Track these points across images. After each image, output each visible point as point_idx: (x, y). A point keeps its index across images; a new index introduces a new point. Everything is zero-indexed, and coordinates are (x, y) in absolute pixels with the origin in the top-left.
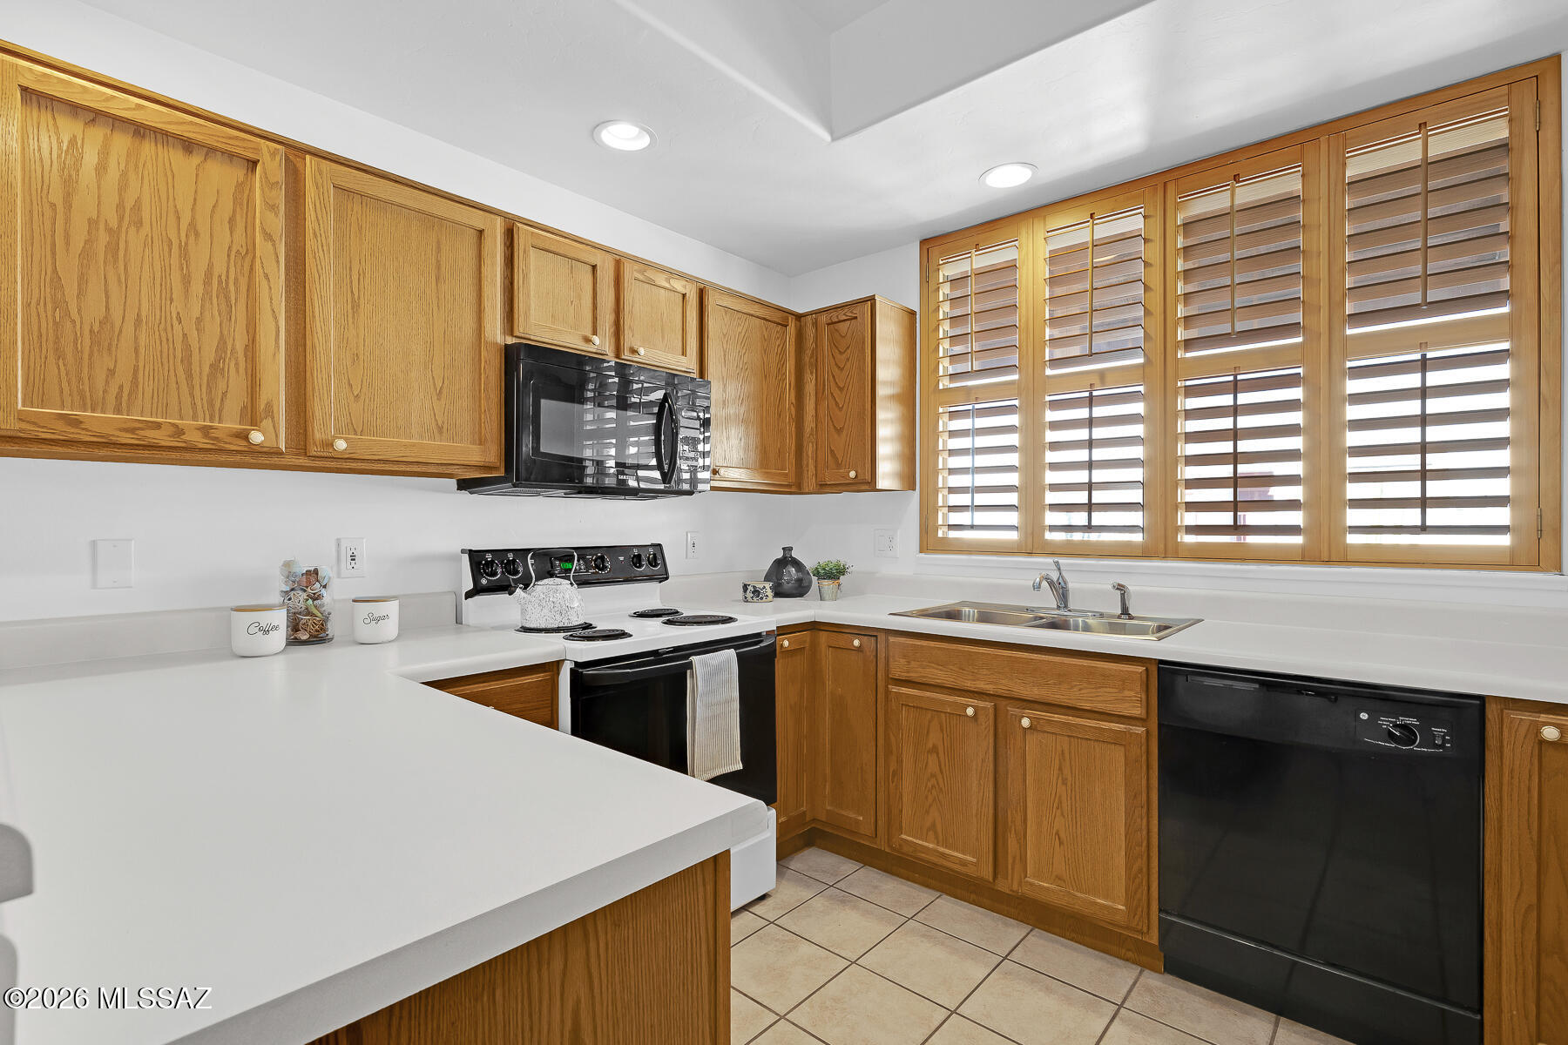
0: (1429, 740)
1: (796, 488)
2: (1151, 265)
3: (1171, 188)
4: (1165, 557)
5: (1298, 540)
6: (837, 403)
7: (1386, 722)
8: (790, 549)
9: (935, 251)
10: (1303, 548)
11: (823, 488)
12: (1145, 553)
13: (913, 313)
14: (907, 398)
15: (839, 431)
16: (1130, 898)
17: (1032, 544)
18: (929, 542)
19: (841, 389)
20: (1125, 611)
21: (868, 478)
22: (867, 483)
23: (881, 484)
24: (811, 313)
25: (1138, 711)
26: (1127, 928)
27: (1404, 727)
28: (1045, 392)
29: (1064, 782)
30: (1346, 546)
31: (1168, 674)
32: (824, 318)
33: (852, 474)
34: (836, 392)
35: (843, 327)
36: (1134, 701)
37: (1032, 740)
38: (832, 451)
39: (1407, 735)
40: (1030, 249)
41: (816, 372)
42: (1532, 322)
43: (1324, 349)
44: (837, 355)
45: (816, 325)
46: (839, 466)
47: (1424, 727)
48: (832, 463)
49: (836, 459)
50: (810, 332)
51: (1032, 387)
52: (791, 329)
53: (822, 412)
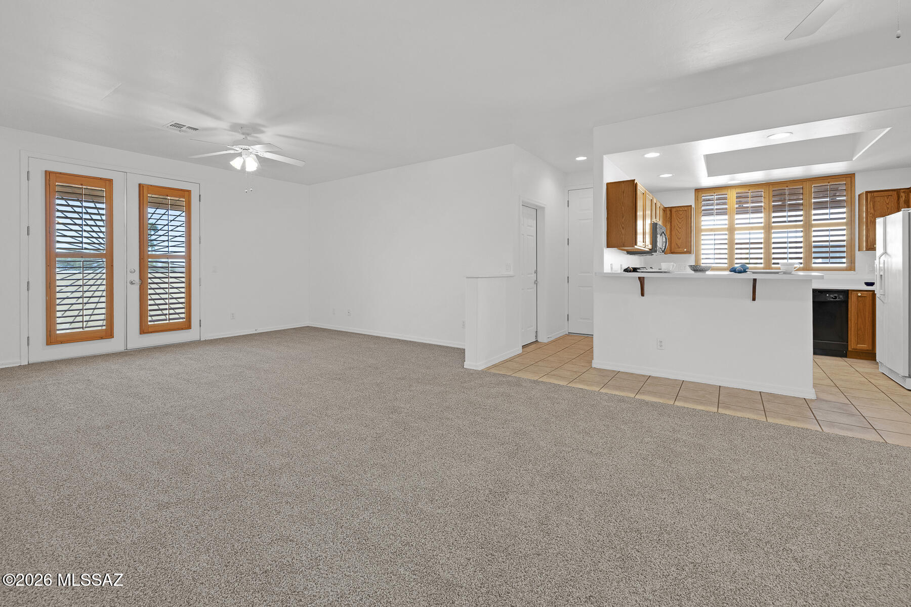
0: (839, 298)
3: (771, 186)
6: (678, 231)
7: (832, 296)
9: (701, 193)
10: (803, 267)
11: (672, 253)
13: (695, 208)
19: (680, 228)
21: (689, 251)
24: (669, 208)
27: (835, 296)
28: (735, 231)
30: (813, 267)
32: (675, 209)
33: (685, 250)
34: (678, 229)
35: (681, 213)
38: (677, 244)
39: (836, 298)
40: (732, 195)
41: (671, 223)
42: (850, 223)
43: (807, 226)
44: (679, 220)
45: (671, 211)
46: (679, 248)
47: (839, 296)
48: (676, 247)
49: (678, 246)
50: (668, 212)
51: (731, 230)
52: (665, 212)
53: (673, 233)
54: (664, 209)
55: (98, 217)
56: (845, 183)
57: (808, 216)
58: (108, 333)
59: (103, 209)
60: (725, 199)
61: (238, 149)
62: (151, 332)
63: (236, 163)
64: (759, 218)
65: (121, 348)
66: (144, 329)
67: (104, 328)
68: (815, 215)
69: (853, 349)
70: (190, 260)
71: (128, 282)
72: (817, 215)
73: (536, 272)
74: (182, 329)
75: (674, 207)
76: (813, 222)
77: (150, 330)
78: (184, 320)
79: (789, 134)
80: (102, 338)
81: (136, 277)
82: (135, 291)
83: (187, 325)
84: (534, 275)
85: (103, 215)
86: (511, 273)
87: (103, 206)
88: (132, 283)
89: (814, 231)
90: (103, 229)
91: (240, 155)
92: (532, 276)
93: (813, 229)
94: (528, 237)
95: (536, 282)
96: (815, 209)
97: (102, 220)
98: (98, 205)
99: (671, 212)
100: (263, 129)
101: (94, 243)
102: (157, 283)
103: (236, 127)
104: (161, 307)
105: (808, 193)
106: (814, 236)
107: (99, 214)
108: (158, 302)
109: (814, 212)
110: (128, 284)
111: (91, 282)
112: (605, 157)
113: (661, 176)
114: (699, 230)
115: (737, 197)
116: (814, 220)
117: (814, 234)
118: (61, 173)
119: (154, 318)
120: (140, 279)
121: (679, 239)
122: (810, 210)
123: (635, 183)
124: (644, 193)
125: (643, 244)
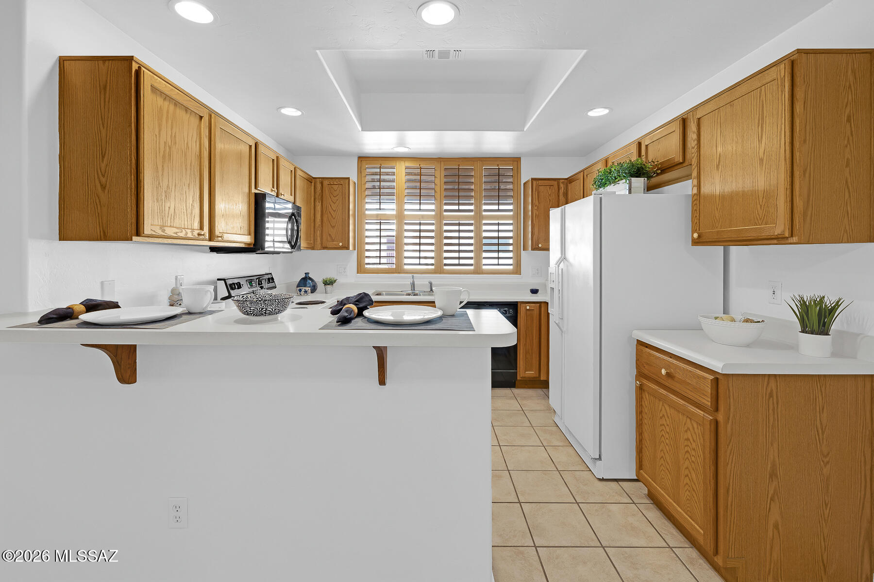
0: (509, 313)
1: (313, 248)
2: (436, 185)
3: (442, 163)
4: (440, 273)
5: (472, 268)
6: (332, 216)
7: (502, 310)
8: (308, 273)
9: (363, 162)
11: (325, 248)
12: (434, 272)
13: (356, 183)
14: (354, 216)
17: (399, 270)
18: (361, 269)
19: (334, 211)
20: (431, 290)
21: (347, 247)
23: (350, 248)
24: (319, 178)
27: (505, 311)
28: (404, 219)
30: (483, 269)
32: (326, 182)
33: (341, 244)
34: (332, 212)
35: (335, 187)
38: (330, 235)
40: (400, 171)
41: (322, 202)
42: (516, 217)
43: (479, 217)
44: (332, 197)
45: (322, 183)
46: (333, 241)
47: (509, 310)
48: (329, 238)
49: (331, 237)
50: (319, 186)
51: (400, 217)
52: (313, 184)
53: (325, 219)
54: (310, 180)
56: (512, 167)
57: (479, 206)
60: (393, 174)
64: (429, 207)
68: (485, 204)
69: (521, 378)
75: (326, 179)
76: (484, 213)
89: (485, 224)
96: (486, 197)
99: (322, 185)
105: (478, 176)
106: (485, 231)
109: (484, 201)
114: (361, 217)
115: (408, 174)
116: (485, 210)
117: (485, 227)
121: (333, 227)
122: (480, 198)
123: (135, 66)
124: (201, 117)
125: (196, 233)
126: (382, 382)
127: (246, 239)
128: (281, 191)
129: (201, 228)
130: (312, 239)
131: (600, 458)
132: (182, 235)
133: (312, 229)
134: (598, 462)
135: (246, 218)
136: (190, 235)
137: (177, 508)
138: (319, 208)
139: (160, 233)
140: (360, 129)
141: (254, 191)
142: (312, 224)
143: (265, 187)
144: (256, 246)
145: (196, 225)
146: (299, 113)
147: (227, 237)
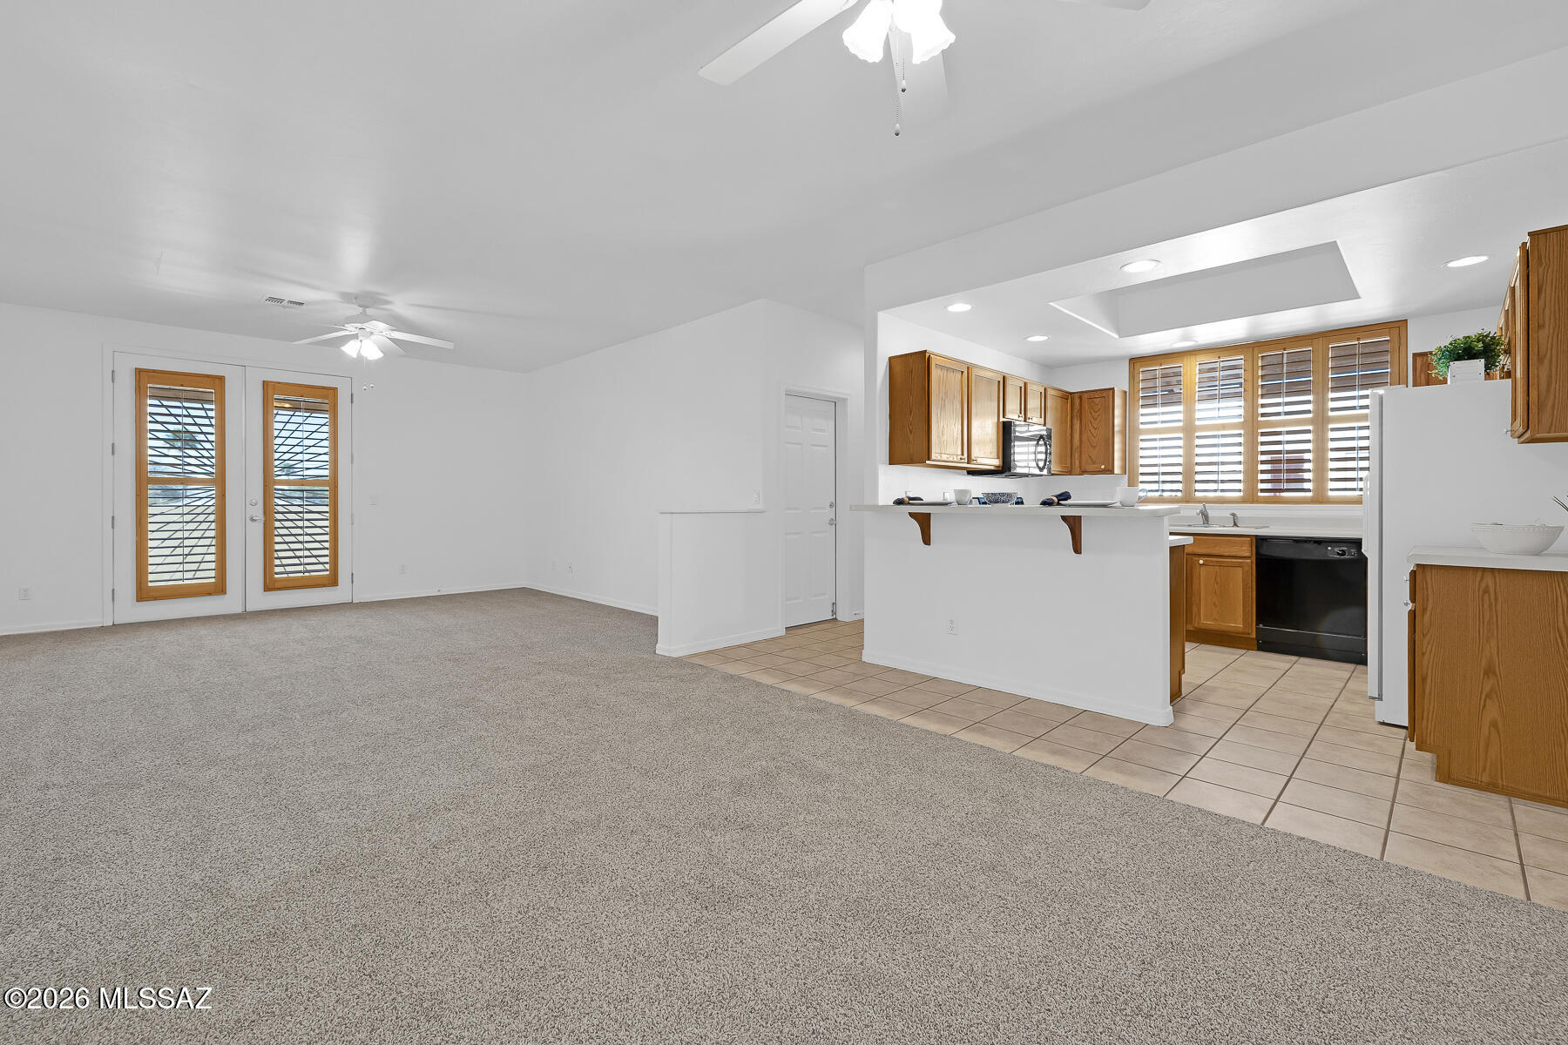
0: (1350, 554)
1: (1070, 472)
3: (1256, 351)
4: (1252, 502)
5: (1311, 494)
6: (1093, 435)
7: (1337, 550)
9: (1137, 365)
10: (1312, 497)
11: (1083, 472)
12: (1243, 501)
13: (1125, 392)
14: (1123, 432)
15: (1094, 447)
16: (1244, 621)
17: (1188, 498)
19: (1095, 429)
20: (1235, 520)
21: (1109, 468)
22: (1111, 471)
23: (1116, 472)
24: (1077, 393)
25: (1248, 554)
26: (1243, 633)
27: (1342, 550)
28: (1195, 432)
29: (1217, 583)
30: (1328, 497)
31: (1260, 541)
32: (1086, 396)
33: (1103, 467)
34: (1092, 430)
35: (1097, 401)
36: (1246, 550)
37: (1203, 571)
38: (1090, 457)
39: (1344, 553)
40: (1193, 367)
41: (1081, 420)
43: (1321, 420)
44: (1093, 413)
45: (1081, 398)
46: (1094, 463)
47: (1348, 550)
48: (1090, 461)
49: (1092, 460)
50: (1077, 402)
51: (1189, 429)
52: (1069, 400)
53: (1084, 438)
54: (1067, 396)
55: (206, 421)
56: (1387, 338)
57: (1321, 403)
58: (219, 588)
59: (212, 410)
60: (1178, 374)
61: (351, 329)
62: (279, 589)
63: (350, 349)
64: (1233, 410)
65: (237, 609)
66: (270, 585)
67: (213, 580)
68: (1333, 400)
70: (336, 487)
71: (247, 518)
72: (1336, 401)
73: (833, 505)
74: (324, 586)
75: (1086, 392)
76: (1331, 414)
77: (277, 585)
78: (328, 573)
79: (1154, 263)
80: (210, 594)
81: (258, 512)
82: (257, 530)
83: (332, 581)
84: (829, 513)
85: (212, 418)
86: (760, 507)
87: (213, 407)
88: (252, 520)
89: (1332, 430)
90: (212, 438)
91: (355, 337)
92: (826, 511)
93: (1331, 426)
94: (815, 448)
95: (833, 522)
96: (1334, 389)
97: (211, 425)
98: (206, 406)
99: (1081, 401)
100: (389, 299)
101: (206, 465)
102: (292, 520)
103: (348, 297)
104: (298, 553)
105: (1321, 360)
106: (1332, 440)
107: (207, 417)
108: (293, 546)
109: (1332, 395)
110: (248, 521)
111: (201, 518)
112: (880, 314)
113: (1030, 339)
114: (1134, 432)
115: (1200, 371)
116: (1333, 410)
117: (1332, 435)
118: (154, 371)
119: (286, 567)
120: (265, 513)
122: (1325, 390)
123: (927, 355)
124: (962, 372)
125: (959, 457)
126: (1077, 549)
127: (993, 462)
128: (1029, 415)
129: (962, 454)
130: (1069, 461)
131: (1380, 698)
132: (951, 459)
133: (1069, 451)
134: (1377, 702)
135: (995, 443)
136: (955, 460)
137: (952, 622)
138: (1077, 427)
139: (939, 458)
140: (1117, 337)
141: (1002, 419)
142: (1069, 445)
143: (1013, 415)
144: (1005, 468)
145: (960, 453)
146: (1046, 338)
147: (979, 461)
